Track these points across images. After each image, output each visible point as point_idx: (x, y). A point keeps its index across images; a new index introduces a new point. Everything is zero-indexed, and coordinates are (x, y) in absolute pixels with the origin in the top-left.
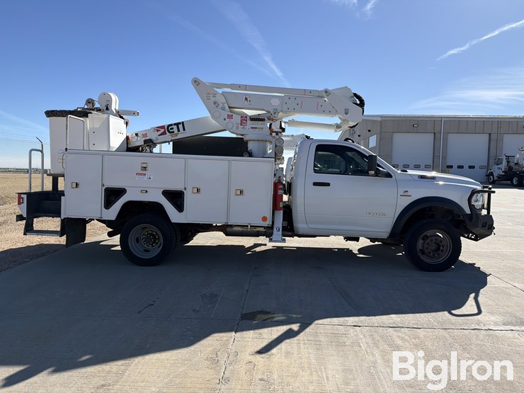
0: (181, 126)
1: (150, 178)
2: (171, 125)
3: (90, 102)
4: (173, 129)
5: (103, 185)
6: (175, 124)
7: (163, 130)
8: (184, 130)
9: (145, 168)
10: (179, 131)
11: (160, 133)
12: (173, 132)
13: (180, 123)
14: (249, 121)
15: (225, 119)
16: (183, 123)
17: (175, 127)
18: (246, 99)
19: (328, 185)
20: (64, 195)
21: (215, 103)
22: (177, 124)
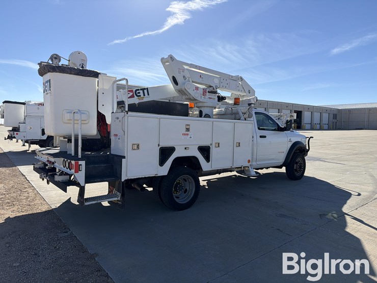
0: (146, 91)
1: (191, 137)
2: (138, 90)
3: (56, 57)
4: (139, 93)
5: (159, 145)
6: (141, 89)
7: (131, 94)
8: (148, 95)
9: (188, 130)
10: (144, 95)
11: (129, 95)
12: (140, 96)
13: (145, 89)
14: (207, 93)
15: (194, 90)
16: (147, 88)
17: (141, 92)
18: (200, 76)
19: (265, 137)
20: (124, 157)
21: (184, 77)
22: (143, 89)
